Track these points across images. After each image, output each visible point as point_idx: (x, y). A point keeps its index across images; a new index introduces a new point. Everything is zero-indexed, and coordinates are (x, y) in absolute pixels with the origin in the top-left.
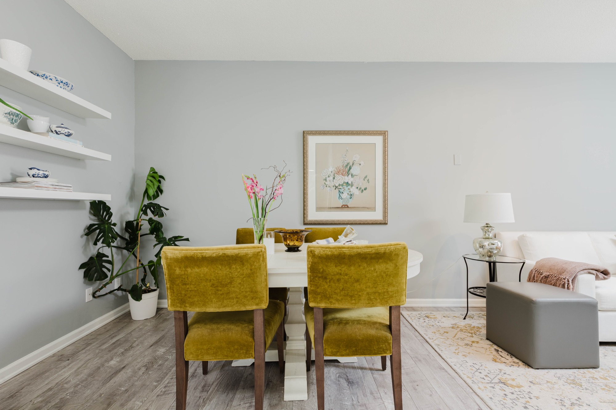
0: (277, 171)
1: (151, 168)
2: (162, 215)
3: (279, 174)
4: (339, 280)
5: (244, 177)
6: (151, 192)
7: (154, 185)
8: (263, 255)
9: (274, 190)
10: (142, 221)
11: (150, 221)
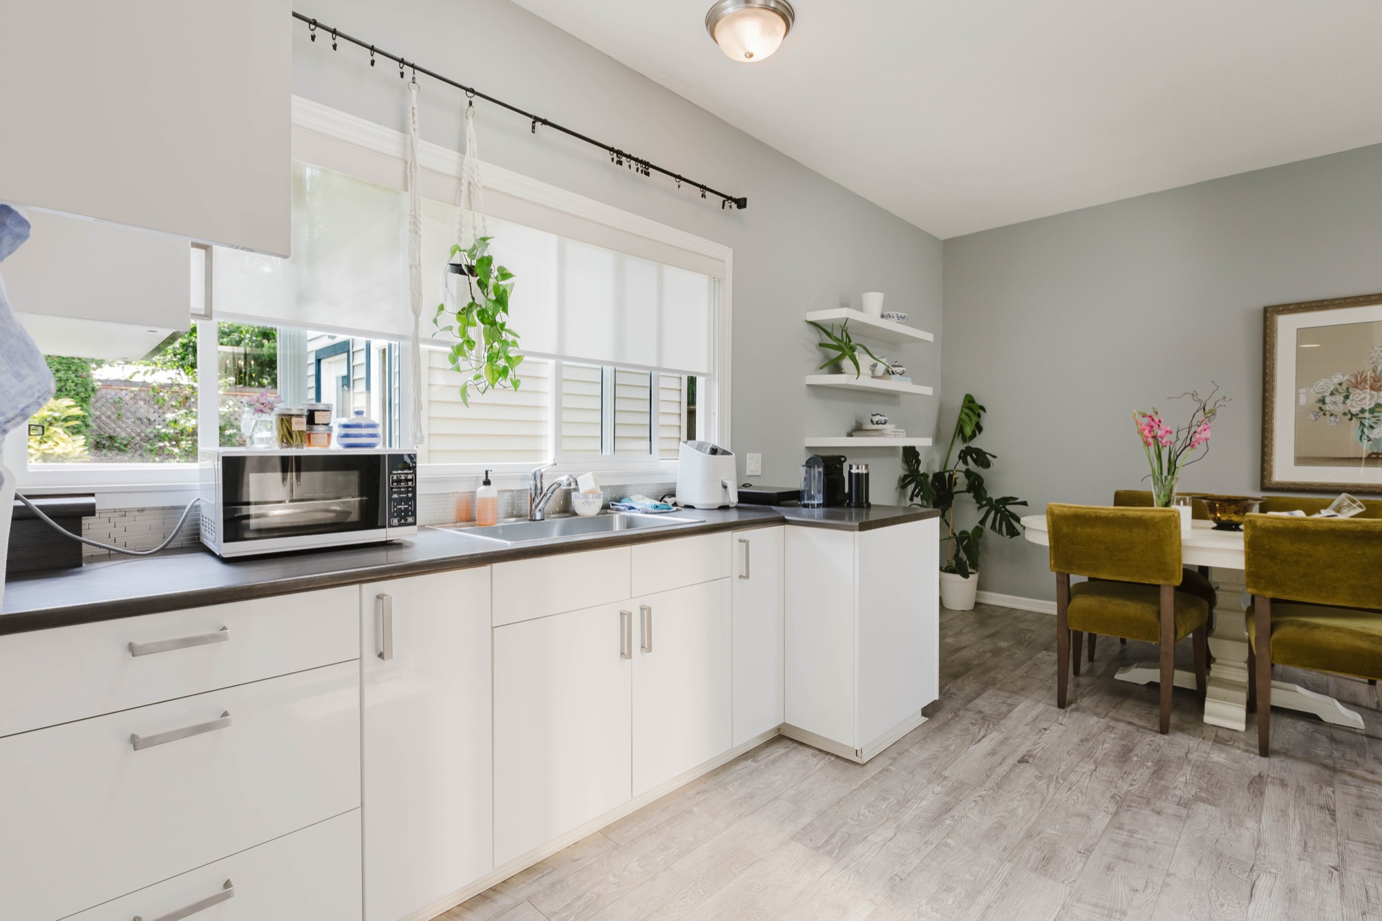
0: (1199, 401)
1: (967, 396)
2: (987, 464)
3: (1202, 406)
4: (1297, 563)
5: (1137, 414)
6: (968, 430)
7: (971, 420)
8: (1176, 520)
9: (1192, 432)
10: (957, 473)
11: (968, 473)
